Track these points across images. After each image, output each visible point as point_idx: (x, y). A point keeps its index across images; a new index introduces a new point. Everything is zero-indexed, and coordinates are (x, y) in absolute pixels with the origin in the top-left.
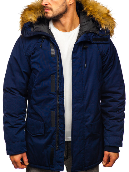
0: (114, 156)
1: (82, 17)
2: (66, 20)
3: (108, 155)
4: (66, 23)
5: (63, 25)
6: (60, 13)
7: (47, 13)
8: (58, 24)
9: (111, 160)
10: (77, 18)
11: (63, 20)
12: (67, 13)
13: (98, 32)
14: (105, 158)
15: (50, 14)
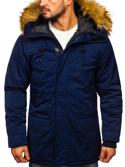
0: (111, 152)
1: (80, 17)
2: (64, 21)
3: (104, 151)
4: (63, 23)
5: (61, 25)
6: (58, 14)
7: (45, 14)
8: (56, 24)
9: (108, 156)
10: (74, 19)
11: (61, 20)
12: (65, 14)
13: (95, 32)
14: (102, 154)
15: (48, 15)
